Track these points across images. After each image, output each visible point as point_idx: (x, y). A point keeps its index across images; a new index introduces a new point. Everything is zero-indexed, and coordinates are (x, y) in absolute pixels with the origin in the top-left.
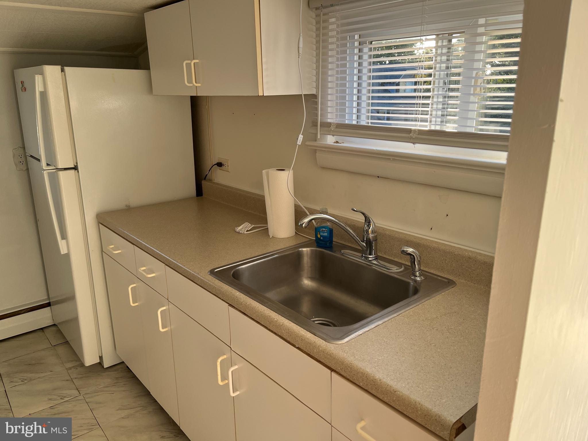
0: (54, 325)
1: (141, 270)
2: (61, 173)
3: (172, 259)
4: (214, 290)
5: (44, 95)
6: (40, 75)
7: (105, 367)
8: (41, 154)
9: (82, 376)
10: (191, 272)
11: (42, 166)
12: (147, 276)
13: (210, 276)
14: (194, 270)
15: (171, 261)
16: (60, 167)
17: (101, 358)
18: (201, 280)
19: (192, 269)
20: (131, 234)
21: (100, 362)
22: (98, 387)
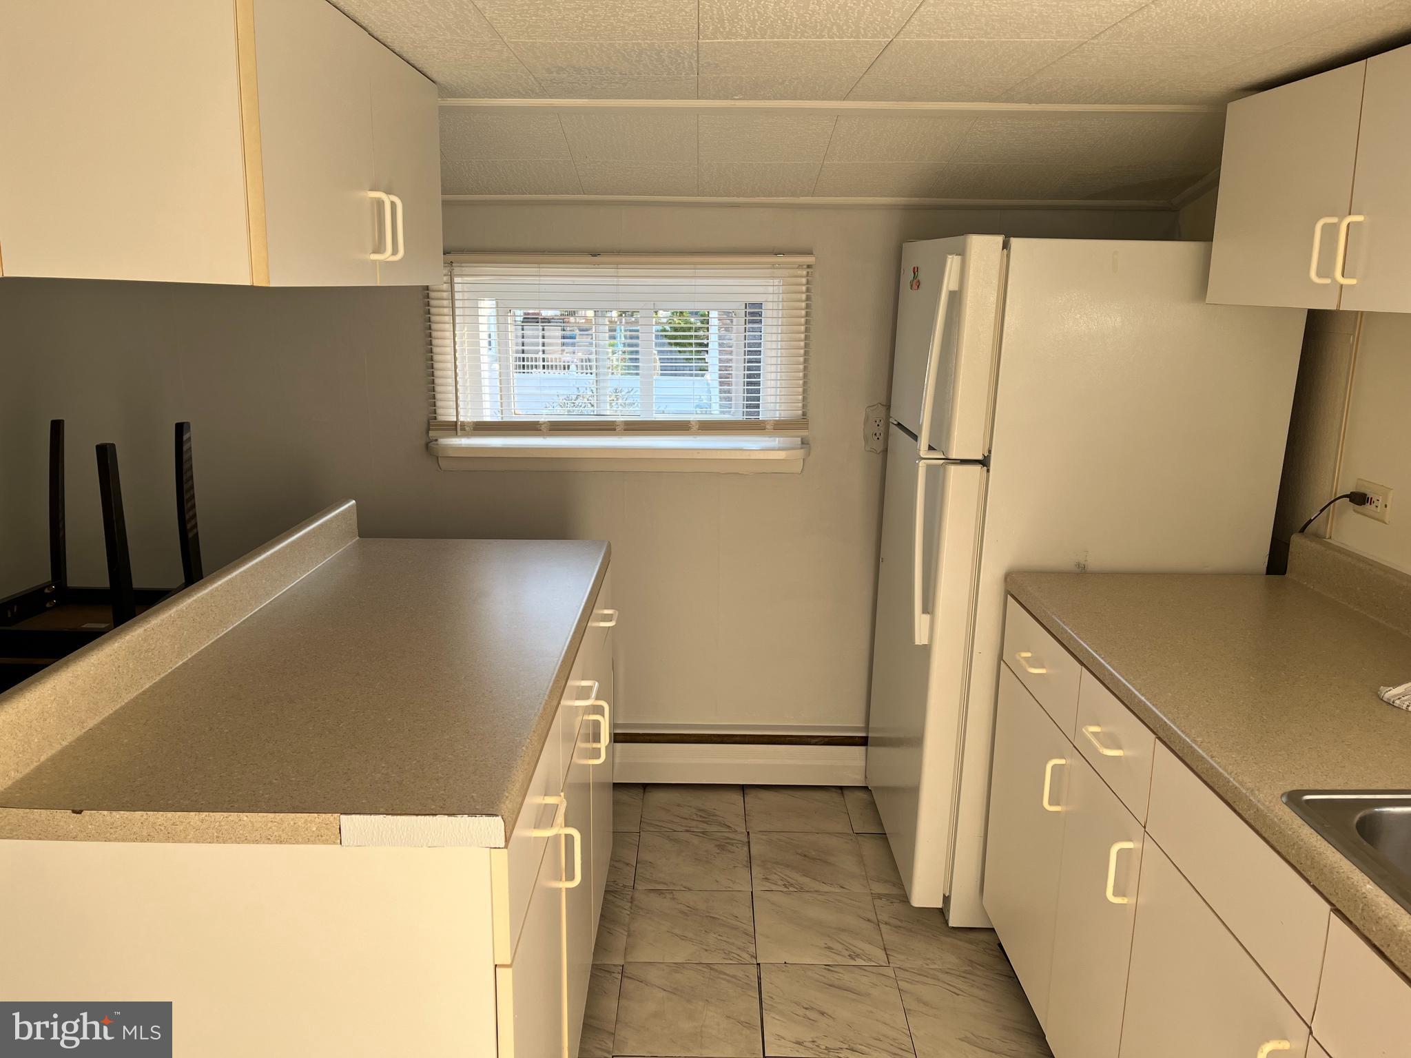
0: (866, 788)
1: (1087, 731)
2: (953, 469)
3: (1180, 729)
4: (1294, 852)
5: (956, 299)
6: (957, 255)
7: (950, 925)
8: (922, 423)
9: (899, 924)
10: (1232, 779)
11: (919, 450)
12: (1101, 751)
13: (1287, 810)
14: (1240, 778)
15: (1176, 732)
16: (954, 457)
17: (946, 899)
18: (1258, 810)
19: (1235, 772)
20: (1080, 638)
21: (941, 909)
22: (927, 965)
